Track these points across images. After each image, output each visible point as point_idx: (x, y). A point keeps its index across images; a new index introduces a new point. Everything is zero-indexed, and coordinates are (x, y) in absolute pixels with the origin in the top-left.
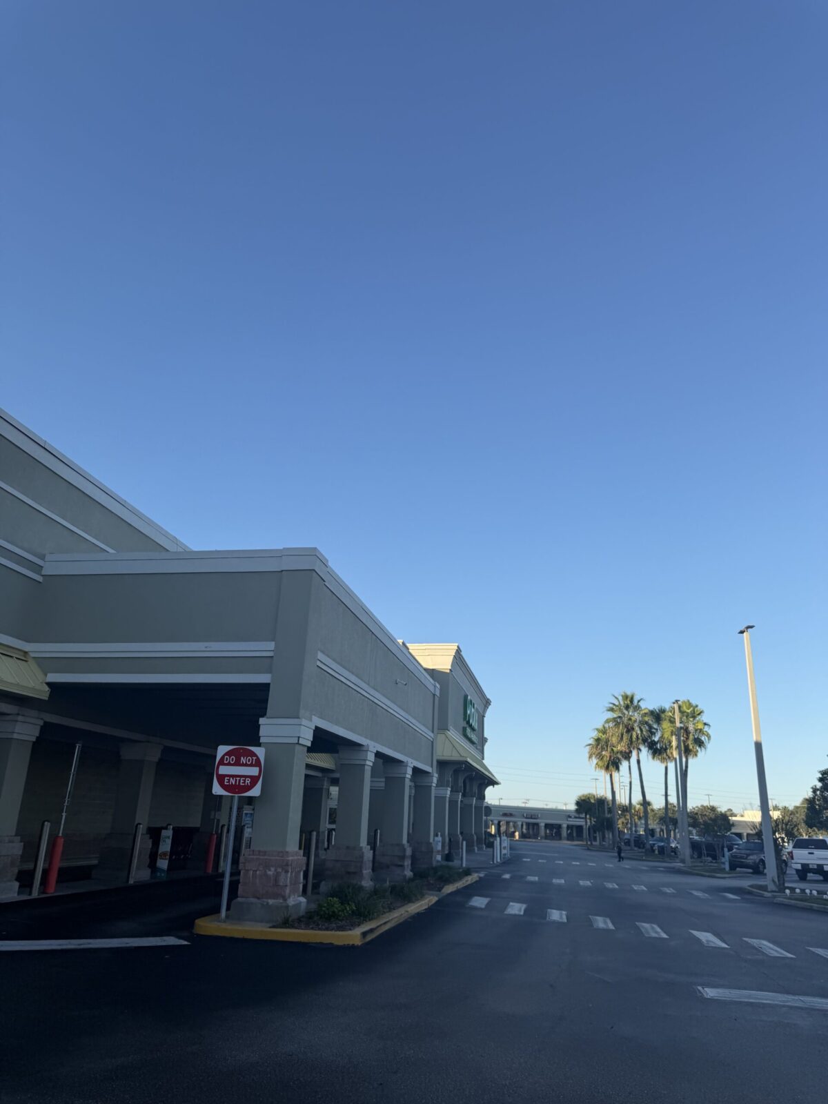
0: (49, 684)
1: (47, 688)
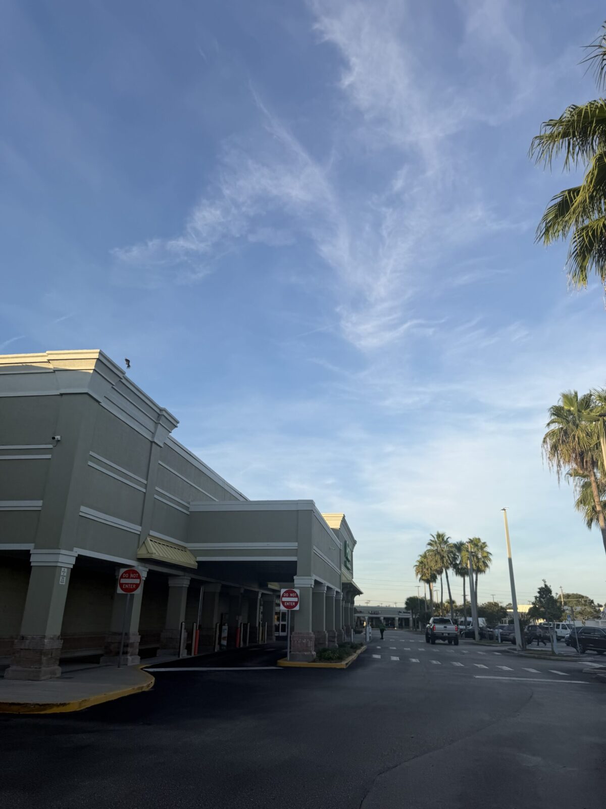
0: (197, 562)
1: (197, 564)
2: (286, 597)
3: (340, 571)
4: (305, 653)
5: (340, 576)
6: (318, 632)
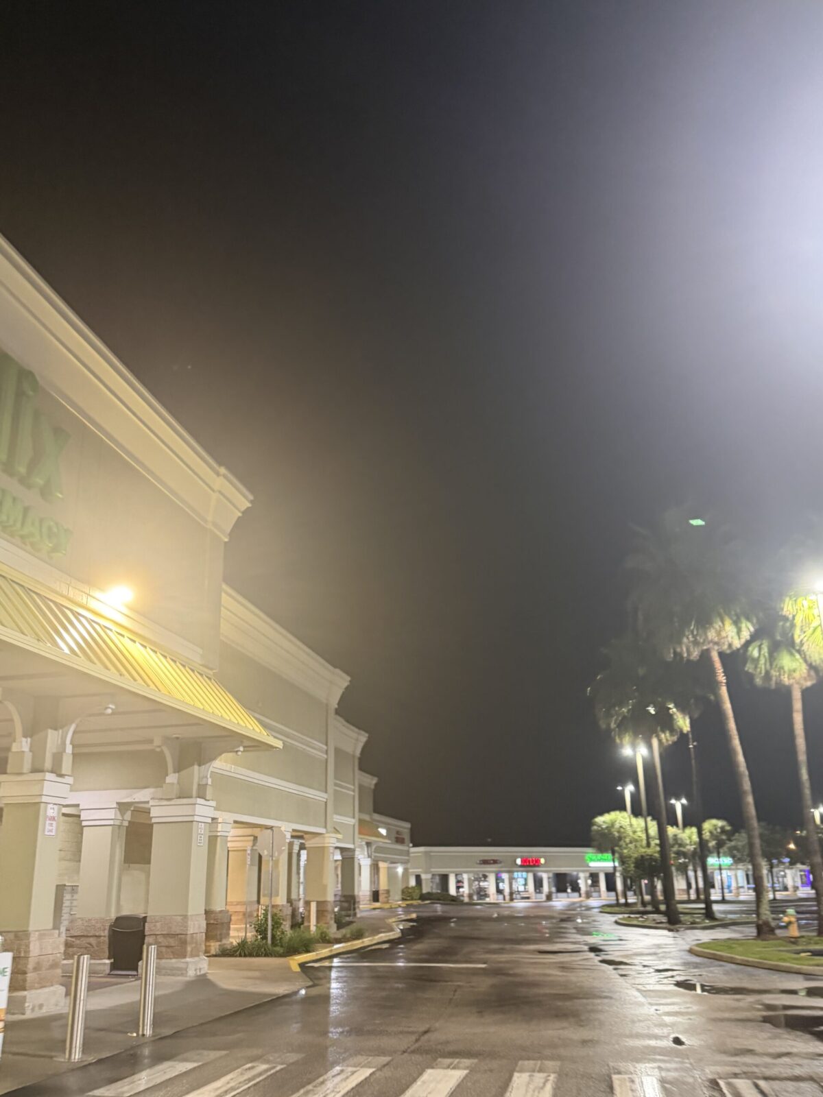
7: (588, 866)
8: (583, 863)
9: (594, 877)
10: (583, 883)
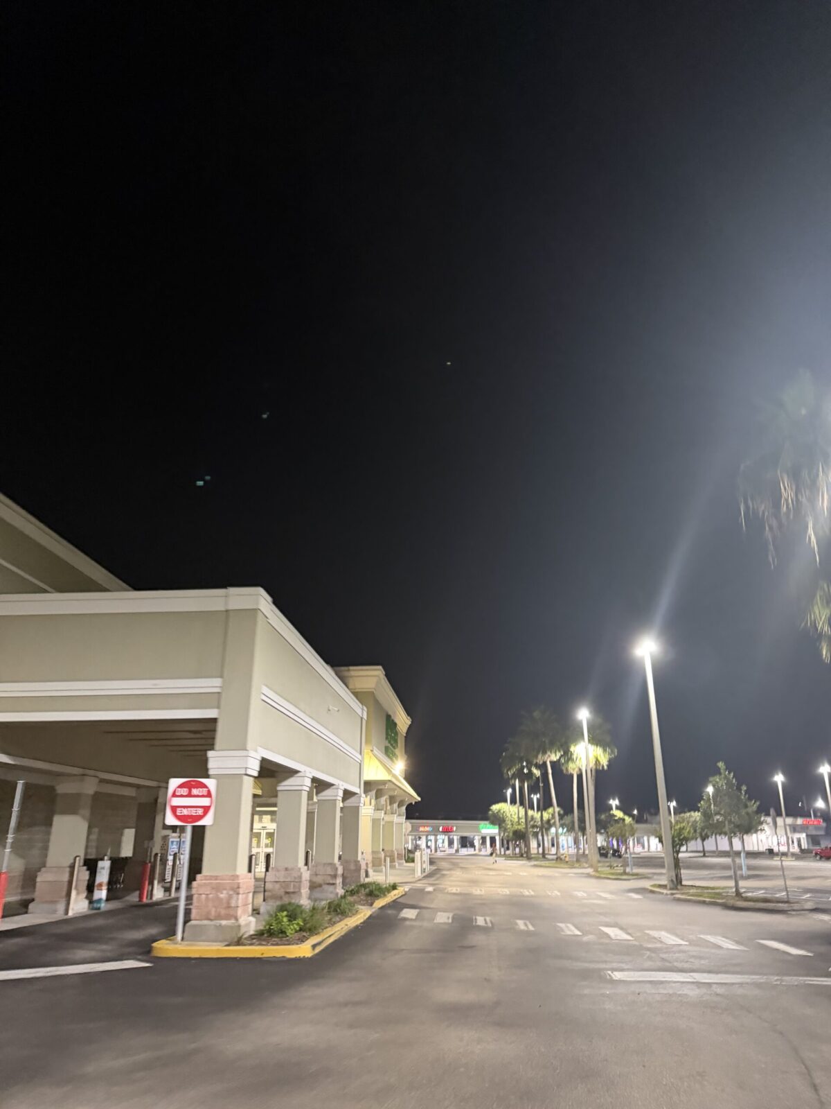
2: (182, 796)
3: (359, 757)
4: (224, 922)
5: (360, 764)
6: (286, 869)
7: (480, 832)
8: (477, 830)
9: (484, 839)
10: (477, 843)
